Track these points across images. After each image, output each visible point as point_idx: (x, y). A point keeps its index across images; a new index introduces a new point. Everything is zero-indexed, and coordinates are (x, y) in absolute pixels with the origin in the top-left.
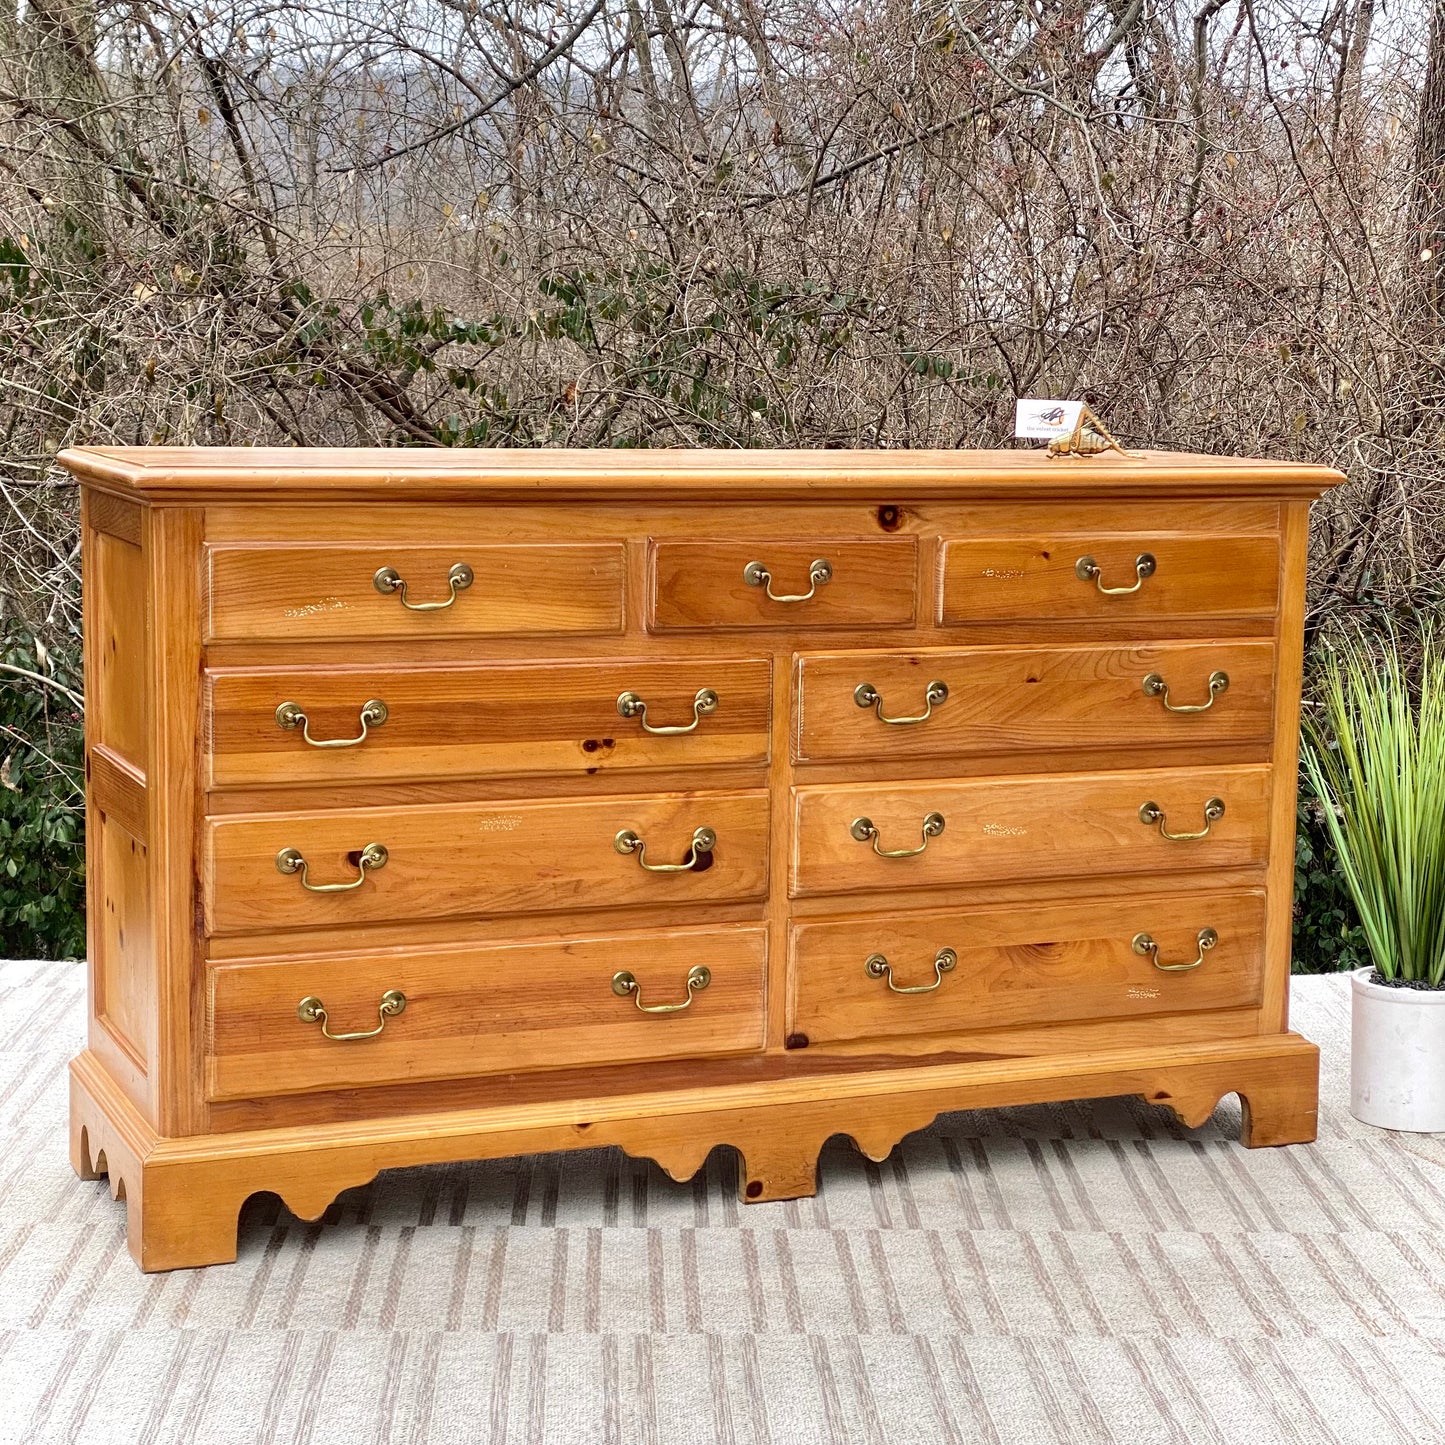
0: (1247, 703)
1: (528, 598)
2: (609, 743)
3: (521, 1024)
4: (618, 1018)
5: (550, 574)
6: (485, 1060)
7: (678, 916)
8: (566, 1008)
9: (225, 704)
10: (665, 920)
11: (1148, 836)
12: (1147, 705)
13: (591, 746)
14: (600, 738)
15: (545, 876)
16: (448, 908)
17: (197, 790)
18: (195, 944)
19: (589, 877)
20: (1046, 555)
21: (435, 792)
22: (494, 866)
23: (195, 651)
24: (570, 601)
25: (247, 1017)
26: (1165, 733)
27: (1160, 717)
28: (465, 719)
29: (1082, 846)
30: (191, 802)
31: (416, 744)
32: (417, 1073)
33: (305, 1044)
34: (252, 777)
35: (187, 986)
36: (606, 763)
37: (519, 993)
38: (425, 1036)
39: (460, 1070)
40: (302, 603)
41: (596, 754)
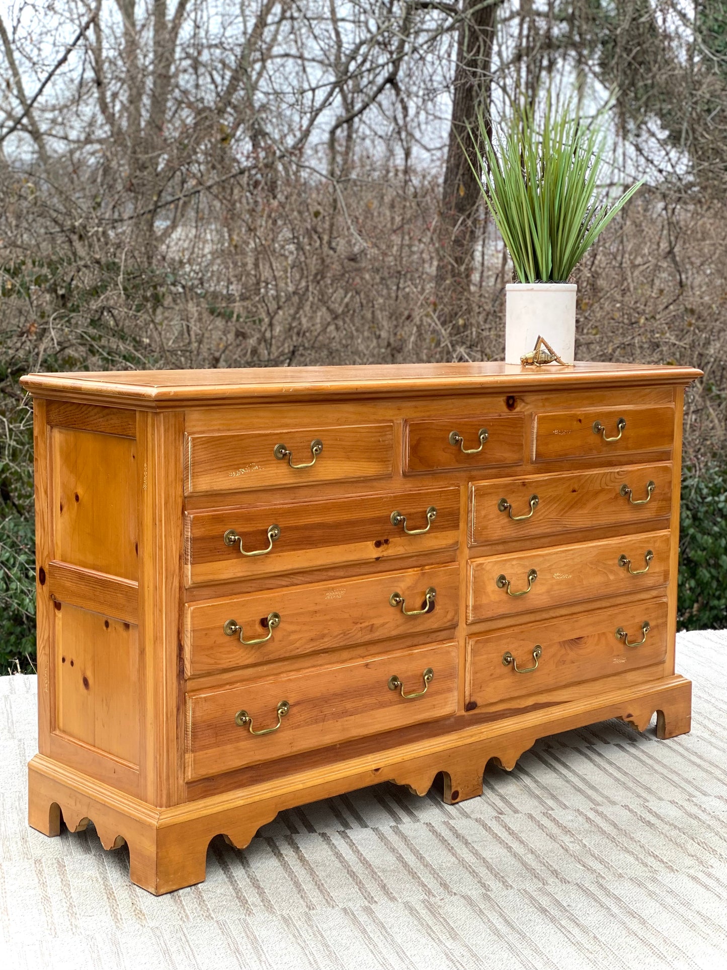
0: (662, 497)
1: (348, 458)
2: (386, 542)
3: (345, 713)
4: (390, 704)
5: (359, 443)
6: (327, 737)
7: (416, 641)
8: (367, 701)
9: (199, 533)
10: (409, 643)
11: (622, 573)
12: (621, 501)
13: (378, 544)
14: (382, 539)
15: (356, 623)
16: (309, 648)
17: (180, 588)
18: (179, 684)
19: (377, 622)
20: (580, 421)
21: (300, 578)
22: (332, 620)
23: (180, 500)
24: (369, 459)
25: (209, 726)
26: (628, 516)
27: (627, 507)
28: (318, 533)
29: (595, 582)
30: (177, 595)
31: (294, 550)
32: (295, 749)
33: (238, 740)
34: (211, 577)
35: (175, 710)
36: (385, 554)
37: (343, 695)
38: (298, 727)
39: (316, 744)
40: (237, 468)
41: (380, 549)
